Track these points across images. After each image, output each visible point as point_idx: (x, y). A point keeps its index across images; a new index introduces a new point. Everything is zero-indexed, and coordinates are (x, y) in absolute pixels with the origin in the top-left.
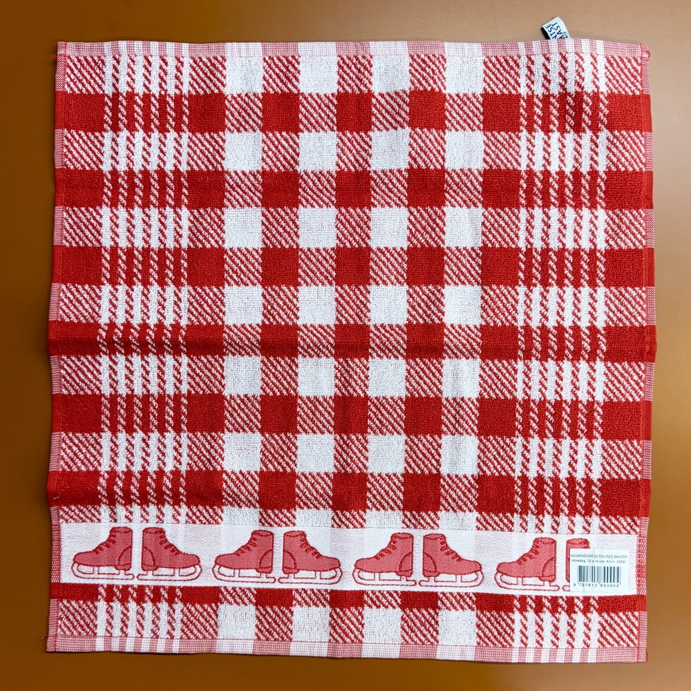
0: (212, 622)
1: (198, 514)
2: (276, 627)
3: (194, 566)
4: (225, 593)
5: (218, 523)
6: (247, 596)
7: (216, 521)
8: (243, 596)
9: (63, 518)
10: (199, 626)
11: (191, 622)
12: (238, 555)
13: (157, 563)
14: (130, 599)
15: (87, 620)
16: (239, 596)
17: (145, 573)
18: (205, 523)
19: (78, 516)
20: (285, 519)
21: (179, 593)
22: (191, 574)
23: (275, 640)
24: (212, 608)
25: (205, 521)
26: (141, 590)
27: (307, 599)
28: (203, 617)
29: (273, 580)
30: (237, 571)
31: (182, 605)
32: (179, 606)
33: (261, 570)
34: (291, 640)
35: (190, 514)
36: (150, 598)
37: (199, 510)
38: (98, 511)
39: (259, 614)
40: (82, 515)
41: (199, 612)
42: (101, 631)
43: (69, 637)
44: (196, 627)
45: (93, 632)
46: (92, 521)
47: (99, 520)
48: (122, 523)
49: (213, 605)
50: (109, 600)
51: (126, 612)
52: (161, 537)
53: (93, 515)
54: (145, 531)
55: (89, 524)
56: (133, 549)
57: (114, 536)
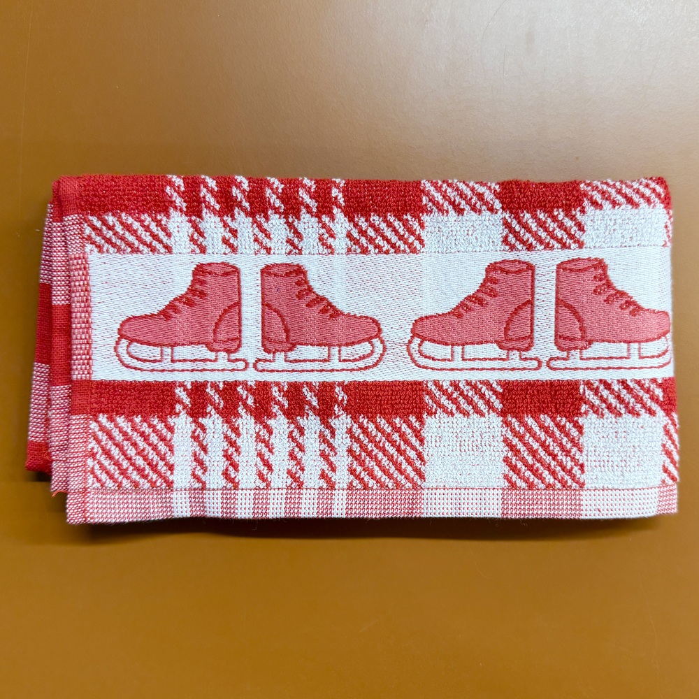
0: (412, 454)
1: (371, 233)
2: (548, 459)
3: (369, 340)
4: (438, 394)
5: (414, 251)
6: (482, 396)
7: (410, 245)
8: (476, 398)
9: (93, 243)
10: (385, 461)
11: (369, 454)
12: (459, 316)
13: (293, 337)
14: (241, 410)
15: (152, 455)
16: (466, 397)
17: (270, 356)
18: (387, 252)
19: (122, 238)
20: (559, 233)
21: (341, 395)
22: (364, 357)
23: (548, 486)
24: (410, 426)
25: (386, 247)
26: (262, 391)
27: (612, 400)
28: (393, 443)
29: (535, 364)
30: (458, 349)
31: (349, 420)
32: (342, 422)
33: (509, 345)
34: (582, 485)
35: (355, 234)
36: (282, 407)
37: (372, 226)
38: (164, 230)
39: (510, 435)
40: (131, 238)
41: (383, 432)
42: (181, 478)
43: (113, 492)
44: (379, 463)
45: (166, 481)
46: (153, 250)
47: (169, 249)
48: (216, 254)
49: (413, 419)
50: (197, 412)
51: (233, 436)
52: (299, 284)
53: (155, 237)
54: (266, 271)
55: (146, 256)
56: (244, 309)
57: (203, 283)
